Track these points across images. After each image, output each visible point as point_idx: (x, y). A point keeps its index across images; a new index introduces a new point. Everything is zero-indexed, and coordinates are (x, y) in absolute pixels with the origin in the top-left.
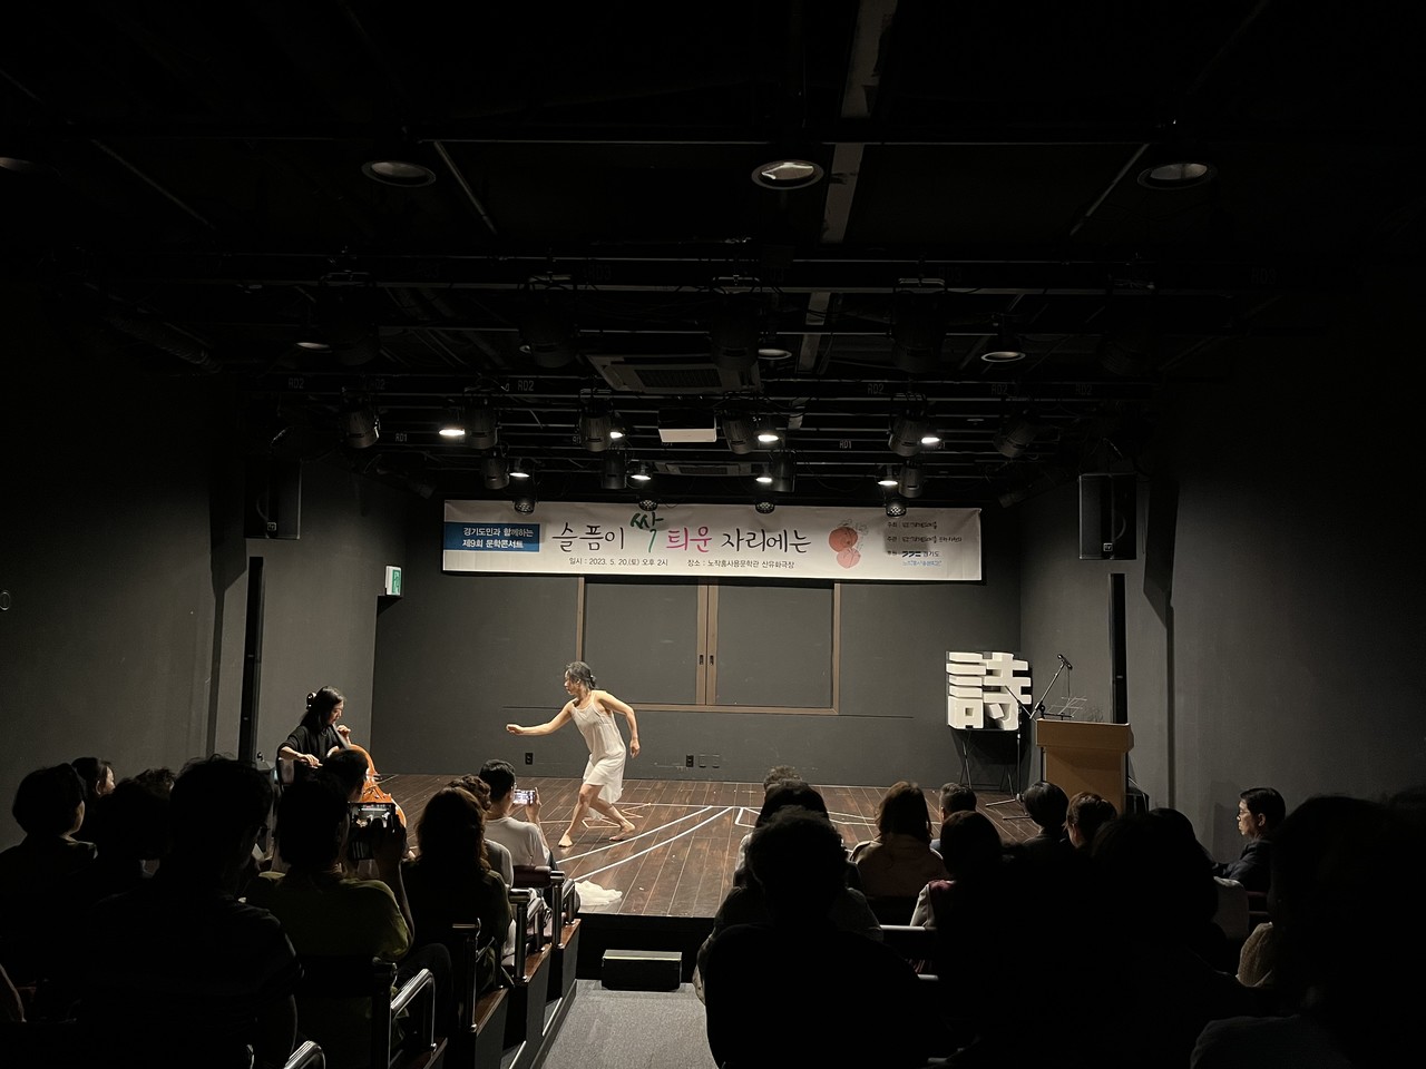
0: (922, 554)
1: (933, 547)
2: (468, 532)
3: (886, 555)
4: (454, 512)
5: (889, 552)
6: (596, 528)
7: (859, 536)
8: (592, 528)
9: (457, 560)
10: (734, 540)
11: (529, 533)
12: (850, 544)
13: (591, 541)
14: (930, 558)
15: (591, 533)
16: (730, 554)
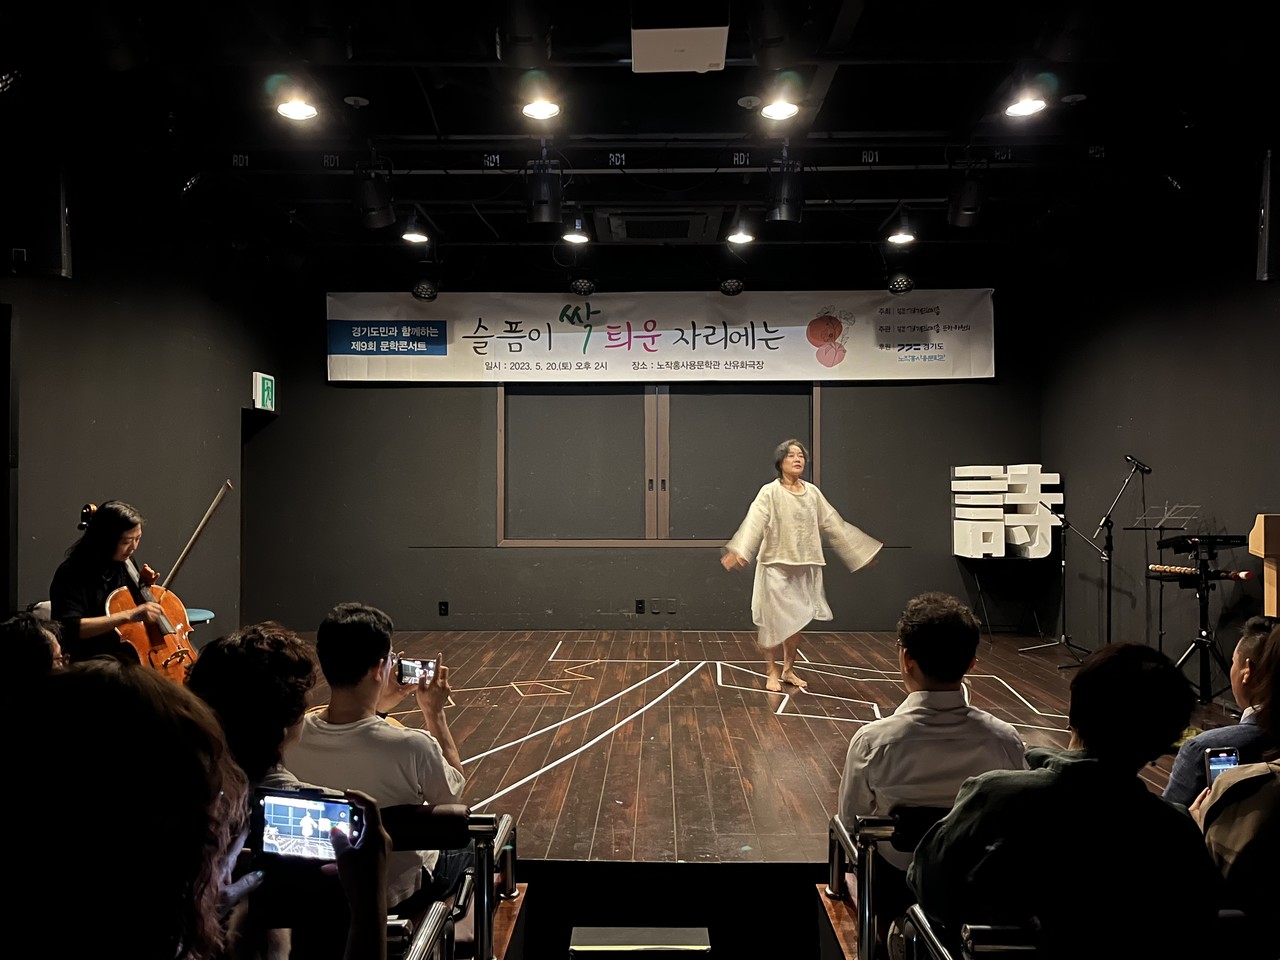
0: (922, 347)
1: (935, 338)
2: (357, 332)
3: (878, 349)
4: (338, 307)
5: (882, 346)
6: (517, 324)
7: (844, 326)
8: (511, 324)
9: (346, 368)
10: (688, 334)
11: (433, 332)
12: (832, 337)
13: (511, 341)
14: (932, 352)
15: (511, 331)
16: (684, 352)
